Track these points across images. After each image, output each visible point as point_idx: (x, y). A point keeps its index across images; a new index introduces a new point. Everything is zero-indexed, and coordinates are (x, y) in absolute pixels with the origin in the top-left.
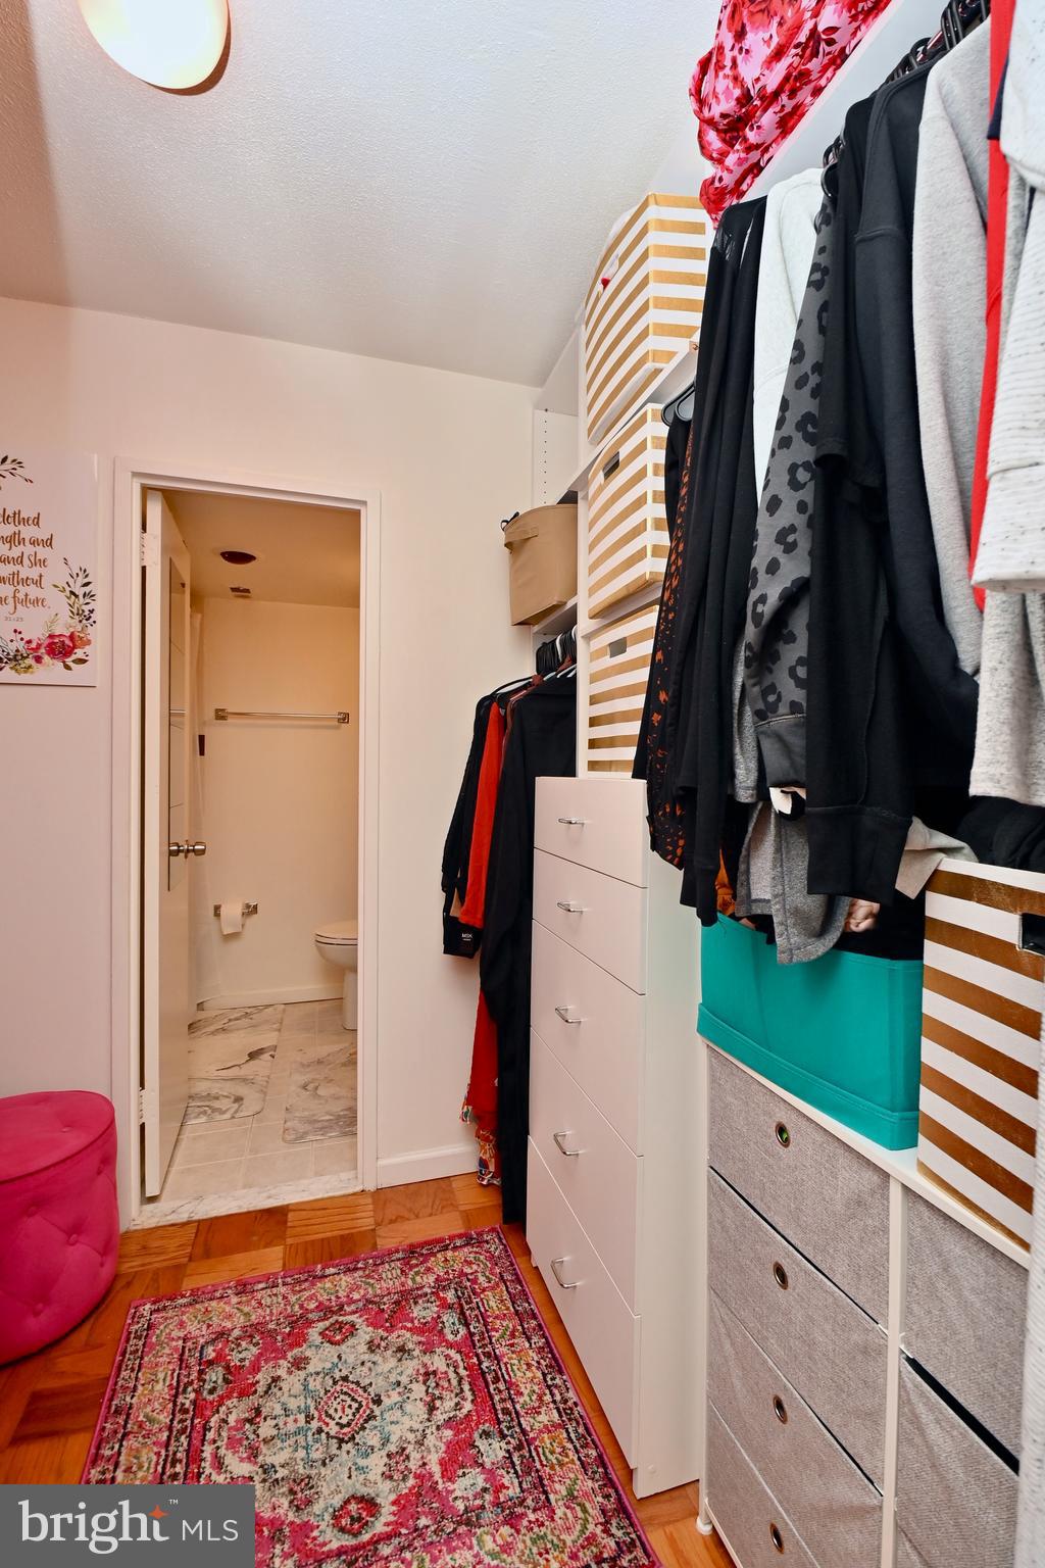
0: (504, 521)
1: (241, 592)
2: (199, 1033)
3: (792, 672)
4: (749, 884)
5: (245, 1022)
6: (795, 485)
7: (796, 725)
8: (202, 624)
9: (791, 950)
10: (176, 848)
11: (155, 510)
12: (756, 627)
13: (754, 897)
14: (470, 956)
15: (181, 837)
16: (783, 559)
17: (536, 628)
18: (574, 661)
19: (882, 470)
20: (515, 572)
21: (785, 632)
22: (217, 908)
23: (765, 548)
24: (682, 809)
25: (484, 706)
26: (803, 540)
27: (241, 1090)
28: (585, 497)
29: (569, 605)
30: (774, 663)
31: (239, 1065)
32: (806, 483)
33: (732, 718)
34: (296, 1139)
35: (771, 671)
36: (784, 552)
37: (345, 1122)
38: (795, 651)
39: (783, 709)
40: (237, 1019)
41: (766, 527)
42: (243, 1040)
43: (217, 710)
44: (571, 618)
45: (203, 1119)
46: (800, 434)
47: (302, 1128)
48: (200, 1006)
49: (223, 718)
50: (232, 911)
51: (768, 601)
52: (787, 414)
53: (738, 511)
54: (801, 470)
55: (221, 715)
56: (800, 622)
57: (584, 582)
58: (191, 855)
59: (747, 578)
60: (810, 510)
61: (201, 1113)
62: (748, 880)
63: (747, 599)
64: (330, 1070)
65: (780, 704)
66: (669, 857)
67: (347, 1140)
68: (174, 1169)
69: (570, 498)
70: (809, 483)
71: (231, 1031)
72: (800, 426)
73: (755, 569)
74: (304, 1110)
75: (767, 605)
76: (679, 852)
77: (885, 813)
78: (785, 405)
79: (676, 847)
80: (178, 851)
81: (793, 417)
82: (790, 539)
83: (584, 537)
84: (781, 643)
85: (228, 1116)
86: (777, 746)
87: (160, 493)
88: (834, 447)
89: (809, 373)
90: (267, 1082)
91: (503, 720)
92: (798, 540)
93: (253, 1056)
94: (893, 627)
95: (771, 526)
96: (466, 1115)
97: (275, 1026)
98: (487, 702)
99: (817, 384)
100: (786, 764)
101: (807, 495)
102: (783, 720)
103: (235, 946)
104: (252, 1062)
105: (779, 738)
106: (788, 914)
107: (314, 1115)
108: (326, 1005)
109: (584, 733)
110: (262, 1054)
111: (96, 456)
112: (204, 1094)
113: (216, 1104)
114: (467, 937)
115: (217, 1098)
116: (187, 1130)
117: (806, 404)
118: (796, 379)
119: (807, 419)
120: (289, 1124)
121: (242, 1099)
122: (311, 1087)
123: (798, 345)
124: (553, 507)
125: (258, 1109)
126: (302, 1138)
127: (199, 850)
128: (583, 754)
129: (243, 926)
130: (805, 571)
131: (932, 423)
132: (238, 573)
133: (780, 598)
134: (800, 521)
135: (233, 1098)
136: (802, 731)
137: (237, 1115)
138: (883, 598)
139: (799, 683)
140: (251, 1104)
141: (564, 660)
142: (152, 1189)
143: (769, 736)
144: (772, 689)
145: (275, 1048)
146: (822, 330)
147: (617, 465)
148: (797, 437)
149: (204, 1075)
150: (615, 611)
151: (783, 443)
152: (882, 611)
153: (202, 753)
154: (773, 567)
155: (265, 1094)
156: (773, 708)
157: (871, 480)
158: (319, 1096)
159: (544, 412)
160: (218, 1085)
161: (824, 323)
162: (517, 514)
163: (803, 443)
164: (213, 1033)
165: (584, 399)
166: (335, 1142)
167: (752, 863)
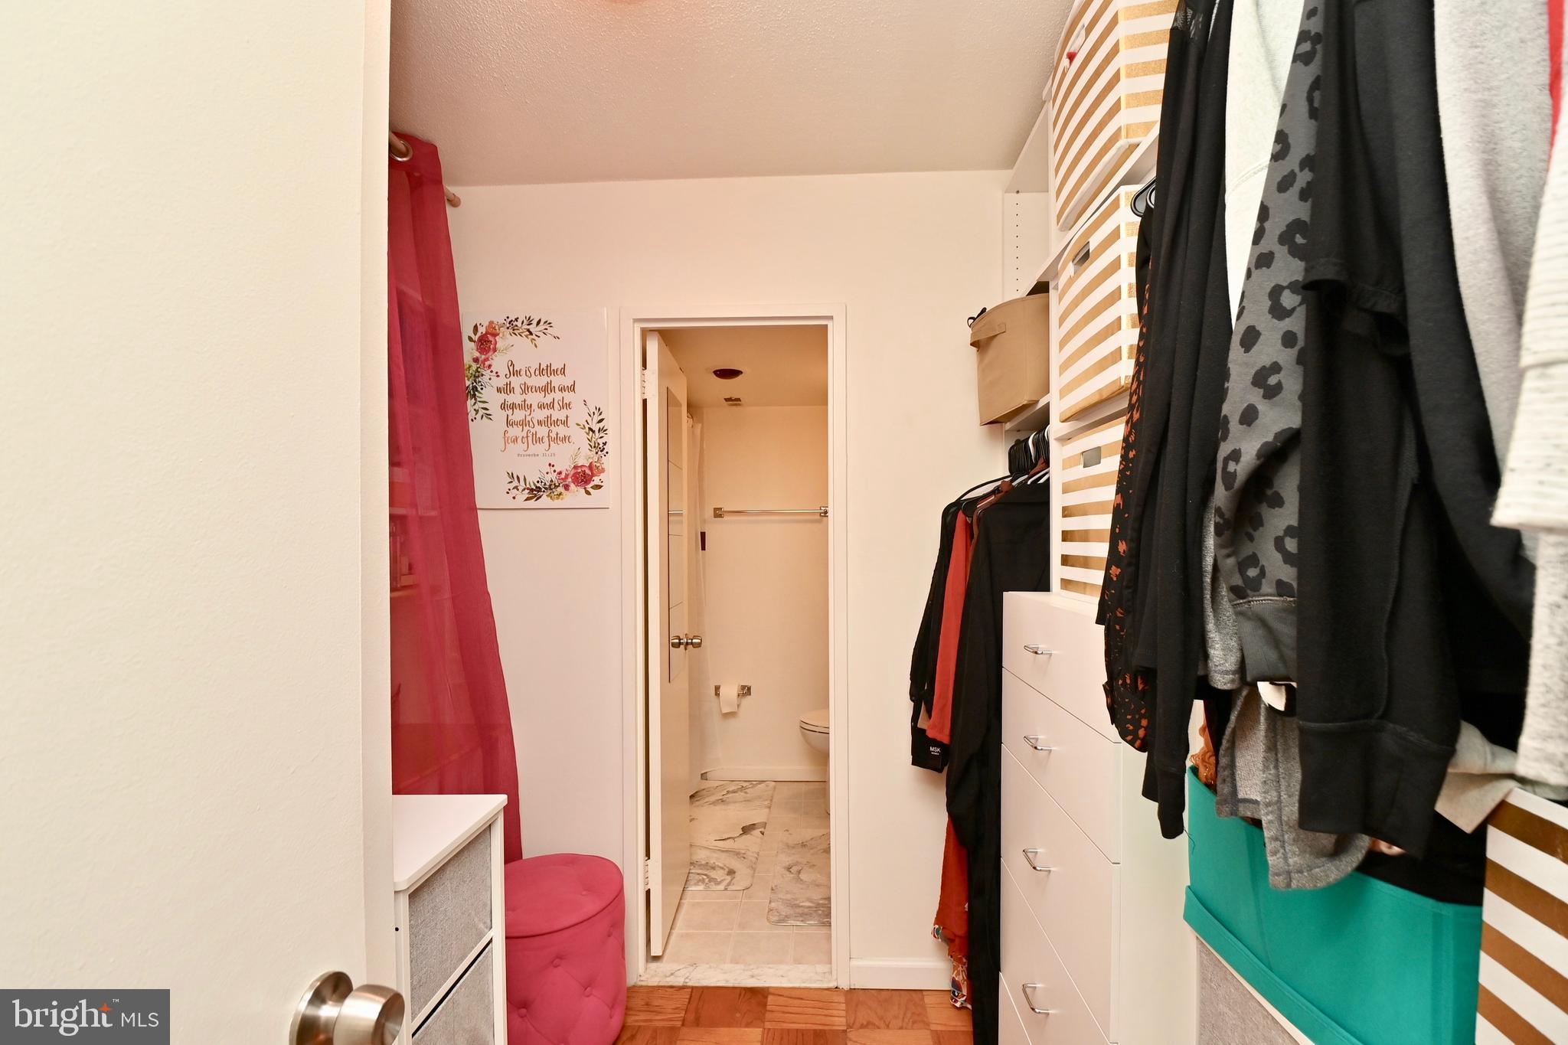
0: (970, 318)
1: (733, 401)
2: (701, 802)
3: (1279, 543)
4: (1233, 780)
5: (740, 795)
6: (1278, 311)
7: (1285, 610)
8: (702, 432)
9: (1289, 873)
10: (677, 641)
11: (653, 347)
12: (1226, 490)
13: (1241, 795)
14: (940, 771)
15: (681, 629)
16: (1262, 406)
17: (1008, 426)
18: (1047, 464)
19: (1401, 290)
20: (983, 370)
21: (1269, 492)
22: (717, 688)
23: (1239, 392)
24: (1144, 682)
25: (950, 515)
26: (1292, 382)
27: (735, 864)
28: (1056, 288)
29: (1042, 403)
30: (1255, 529)
31: (733, 838)
32: (1293, 309)
33: (1201, 589)
34: (779, 921)
35: (1251, 539)
36: (1265, 397)
37: (823, 911)
38: (1283, 518)
39: (1267, 587)
40: (734, 792)
41: (1241, 365)
42: (739, 814)
43: (715, 509)
44: (1042, 420)
45: (701, 887)
46: (1285, 249)
47: (785, 911)
48: (704, 776)
49: (720, 516)
50: (730, 691)
51: (1242, 459)
52: (1267, 225)
53: (1206, 342)
54: (1286, 293)
55: (718, 513)
56: (1289, 483)
57: (1056, 382)
58: (690, 647)
59: (1218, 427)
60: (1301, 343)
61: (699, 881)
62: (1233, 775)
63: (1216, 453)
64: (813, 854)
65: (1264, 581)
66: (1129, 738)
67: (824, 930)
68: (675, 932)
69: (1041, 288)
70: (1298, 309)
71: (728, 803)
72: (1285, 238)
73: (1226, 417)
74: (787, 892)
75: (1240, 465)
76: (1141, 733)
77: (1413, 736)
78: (1264, 213)
79: (1138, 727)
80: (680, 644)
81: (1276, 226)
82: (1273, 380)
83: (1056, 334)
84: (1264, 505)
85: (721, 887)
86: (1260, 632)
87: (657, 333)
88: (1328, 271)
89: (1297, 170)
90: (757, 859)
91: (969, 527)
92: (1283, 381)
93: (746, 830)
94: (1426, 488)
95: (1246, 364)
96: (937, 931)
97: (766, 803)
98: (954, 509)
99: (1308, 183)
100: (1273, 656)
101: (1296, 324)
102: (1266, 601)
103: (732, 723)
104: (744, 836)
105: (1262, 622)
106: (1285, 828)
107: (796, 899)
108: (812, 786)
109: (1058, 548)
110: (754, 829)
111: (605, 309)
112: (703, 862)
113: (713, 874)
114: (935, 750)
115: (713, 868)
116: (688, 894)
117: (1293, 208)
118: (1279, 179)
119: (1296, 226)
120: (773, 905)
121: (734, 872)
122: (794, 869)
123: (1281, 137)
124: (1022, 300)
125: (747, 884)
126: (783, 921)
127: (696, 643)
128: (1057, 572)
129: (738, 706)
130: (1292, 419)
131: (1471, 233)
132: (729, 386)
133: (1259, 455)
134: (1286, 357)
135: (727, 870)
136: (1293, 618)
137: (731, 888)
138: (1409, 452)
139: (1288, 558)
140: (741, 881)
141: (1037, 461)
142: (656, 951)
143: (1249, 619)
144: (1253, 560)
145: (764, 825)
146: (1313, 113)
147: (1087, 255)
148: (1281, 252)
149: (705, 844)
150: (1089, 416)
151: (1262, 261)
152: (1409, 469)
153: (703, 548)
154: (1249, 416)
155: (754, 870)
156: (1255, 585)
157: (1385, 305)
158: (801, 880)
159: (1015, 194)
160: (715, 855)
161: (1316, 104)
162: (984, 310)
163: (1290, 258)
164: (714, 803)
165: (1054, 183)
166: (811, 929)
167: (1238, 754)
